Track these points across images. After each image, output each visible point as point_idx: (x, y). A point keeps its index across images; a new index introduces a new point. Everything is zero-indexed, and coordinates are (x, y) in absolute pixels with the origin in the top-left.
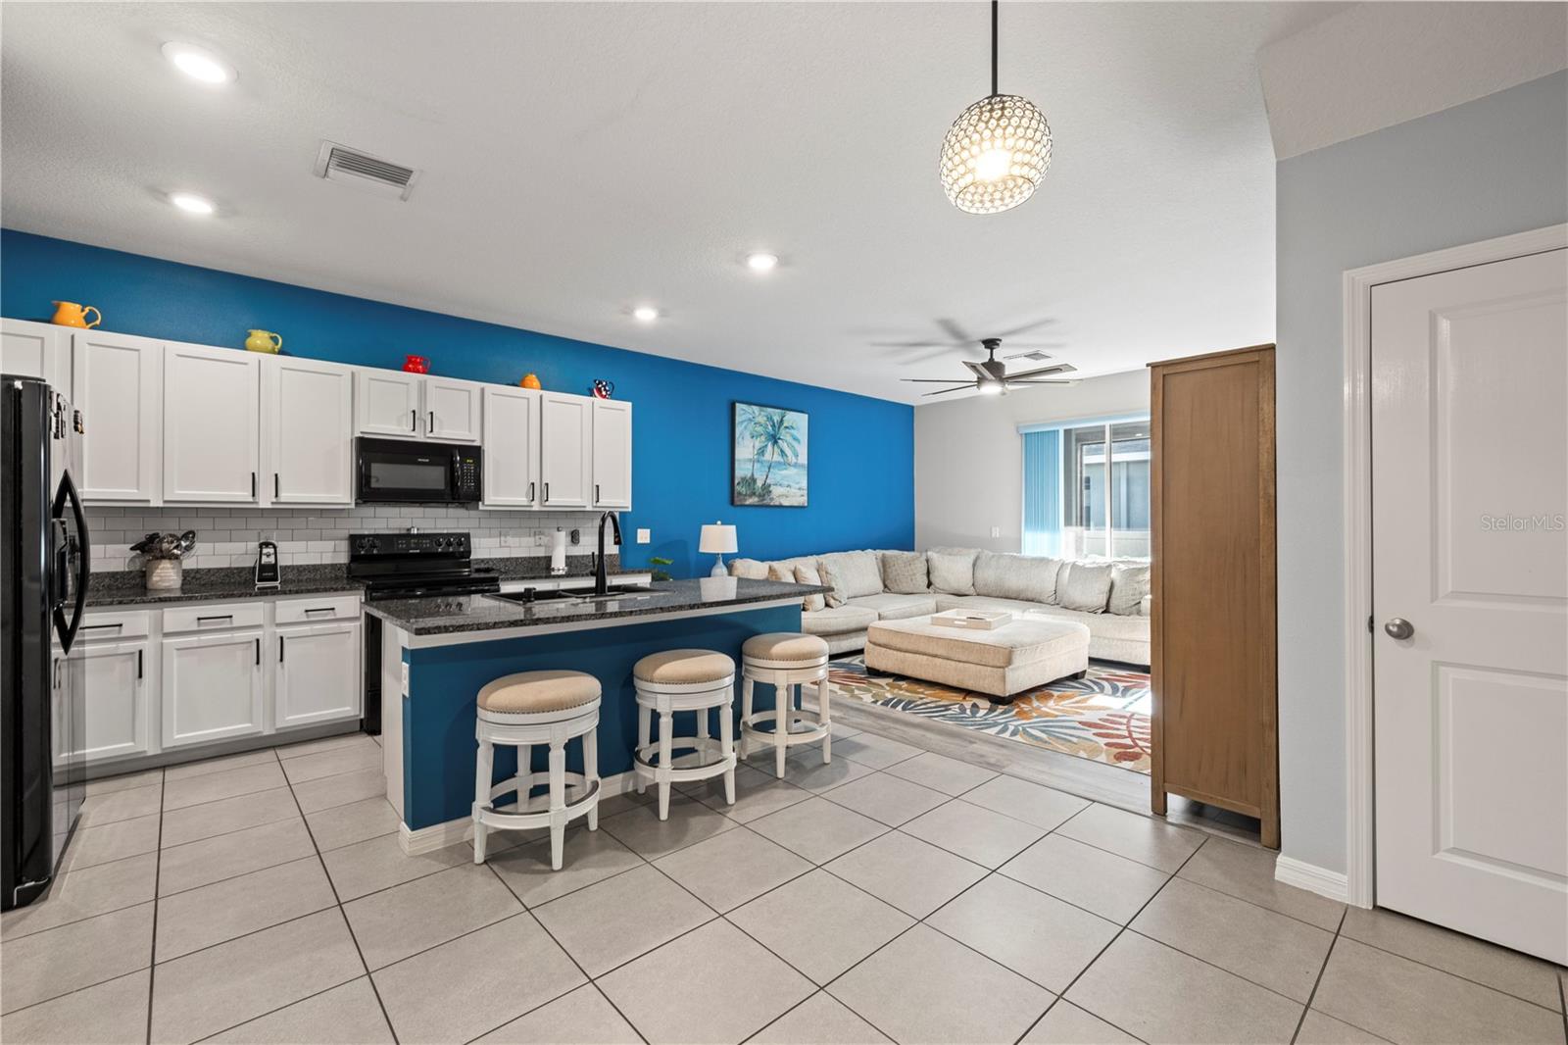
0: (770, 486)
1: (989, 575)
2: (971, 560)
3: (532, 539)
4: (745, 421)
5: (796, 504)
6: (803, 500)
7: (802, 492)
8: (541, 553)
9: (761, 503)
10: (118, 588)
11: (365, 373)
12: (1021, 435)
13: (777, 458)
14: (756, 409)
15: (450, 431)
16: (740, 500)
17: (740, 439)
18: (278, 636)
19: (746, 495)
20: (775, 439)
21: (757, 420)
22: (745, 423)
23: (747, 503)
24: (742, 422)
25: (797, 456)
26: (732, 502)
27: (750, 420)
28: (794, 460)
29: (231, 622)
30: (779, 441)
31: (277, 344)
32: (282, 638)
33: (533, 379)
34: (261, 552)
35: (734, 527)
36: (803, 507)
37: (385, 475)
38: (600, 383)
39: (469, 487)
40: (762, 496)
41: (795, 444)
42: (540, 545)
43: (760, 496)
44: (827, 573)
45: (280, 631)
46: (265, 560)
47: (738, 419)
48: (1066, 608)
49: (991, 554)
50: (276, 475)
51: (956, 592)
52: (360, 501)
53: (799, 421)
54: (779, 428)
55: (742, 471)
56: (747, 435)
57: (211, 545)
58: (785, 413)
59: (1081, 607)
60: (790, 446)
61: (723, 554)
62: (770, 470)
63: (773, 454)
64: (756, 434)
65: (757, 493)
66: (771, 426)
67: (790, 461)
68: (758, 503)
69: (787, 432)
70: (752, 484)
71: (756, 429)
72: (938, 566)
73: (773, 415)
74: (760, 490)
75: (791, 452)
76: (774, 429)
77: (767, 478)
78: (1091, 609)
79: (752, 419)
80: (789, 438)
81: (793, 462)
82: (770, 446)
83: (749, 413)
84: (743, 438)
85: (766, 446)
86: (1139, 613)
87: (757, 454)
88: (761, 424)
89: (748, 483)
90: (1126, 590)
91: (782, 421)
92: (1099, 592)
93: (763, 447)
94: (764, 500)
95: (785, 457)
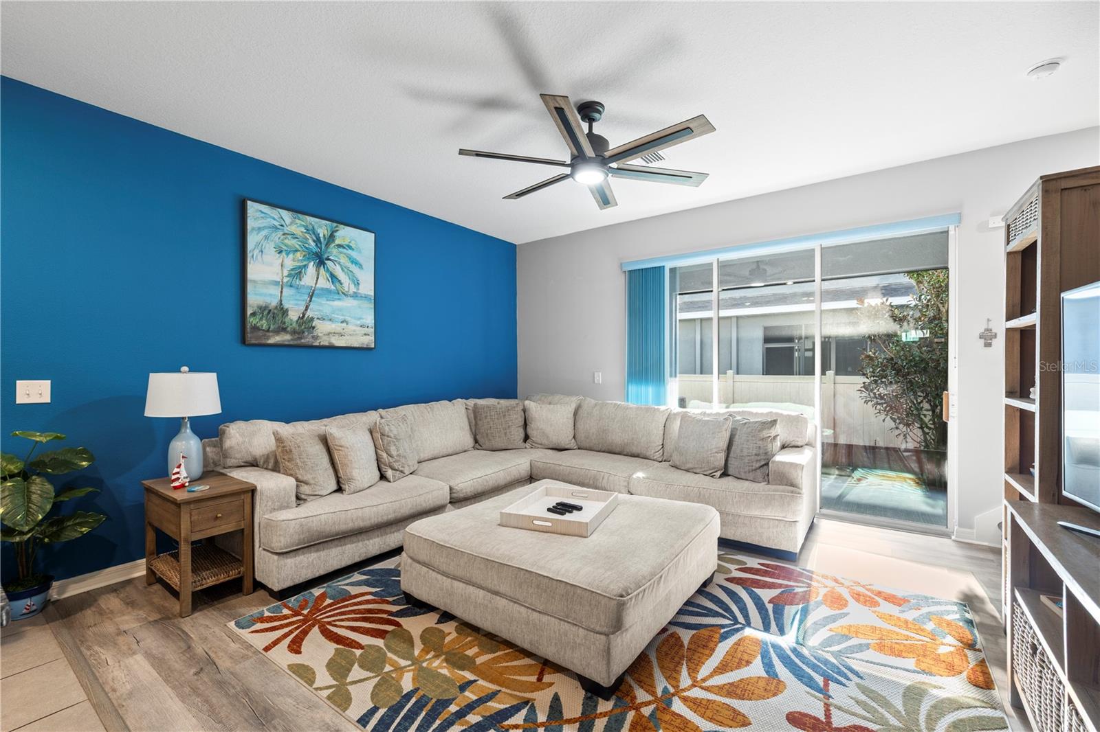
0: (312, 319)
1: (589, 427)
2: (574, 406)
4: (264, 228)
5: (355, 345)
6: (369, 340)
7: (365, 330)
9: (295, 343)
12: (625, 272)
13: (324, 283)
14: (286, 215)
16: (258, 338)
17: (256, 252)
19: (268, 331)
20: (321, 261)
21: (287, 229)
22: (263, 233)
23: (271, 341)
24: (260, 229)
25: (357, 284)
26: (243, 341)
27: (275, 228)
28: (353, 289)
30: (329, 263)
35: (213, 376)
36: (368, 349)
40: (298, 333)
41: (354, 268)
43: (294, 332)
44: (382, 435)
47: (251, 223)
48: (676, 468)
49: (593, 402)
51: (554, 446)
53: (362, 242)
54: (327, 245)
56: (270, 248)
58: (337, 227)
59: (695, 468)
60: (346, 270)
61: (188, 417)
62: (311, 299)
63: (318, 278)
64: (286, 248)
65: (289, 329)
66: (314, 241)
67: (346, 289)
68: (291, 343)
69: (341, 253)
70: (280, 316)
71: (286, 241)
72: (537, 417)
73: (316, 227)
74: (294, 325)
75: (347, 278)
76: (319, 245)
77: (306, 310)
78: (707, 471)
79: (279, 227)
80: (344, 260)
81: (351, 292)
82: (311, 268)
83: (274, 219)
84: (262, 252)
85: (305, 266)
86: (767, 478)
87: (288, 276)
88: (295, 237)
89: (271, 314)
90: (748, 448)
91: (332, 237)
92: (715, 450)
93: (300, 267)
94: (301, 338)
95: (337, 284)
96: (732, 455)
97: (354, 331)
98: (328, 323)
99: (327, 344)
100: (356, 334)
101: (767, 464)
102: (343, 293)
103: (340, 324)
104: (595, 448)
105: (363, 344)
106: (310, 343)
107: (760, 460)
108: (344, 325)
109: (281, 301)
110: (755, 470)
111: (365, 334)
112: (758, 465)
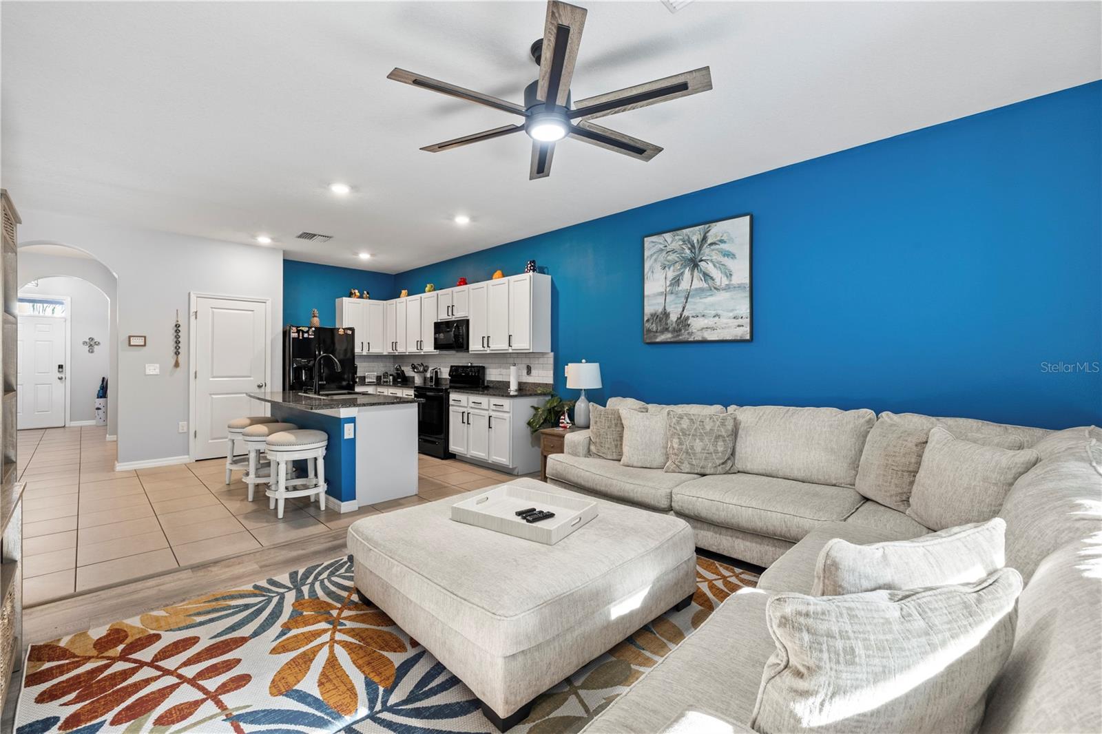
0: (688, 318)
4: (654, 253)
6: (744, 332)
7: (740, 321)
13: (698, 284)
14: (668, 236)
15: (460, 313)
16: (650, 338)
17: (649, 274)
19: (657, 332)
20: (694, 263)
21: (669, 248)
22: (655, 256)
23: (658, 340)
24: (652, 255)
25: (729, 275)
26: (643, 341)
27: (662, 250)
28: (725, 281)
30: (702, 264)
40: (677, 331)
41: (726, 261)
43: (674, 331)
47: (647, 253)
53: (738, 229)
54: (701, 247)
56: (658, 267)
58: (709, 227)
60: (718, 265)
61: (584, 389)
62: (687, 300)
63: (692, 281)
64: (668, 263)
65: (670, 329)
66: (689, 249)
67: (718, 284)
68: (672, 340)
69: (713, 250)
70: (664, 319)
71: (669, 258)
73: (690, 236)
74: (674, 325)
75: (719, 272)
76: (693, 251)
77: (683, 311)
79: (663, 248)
80: (715, 256)
81: (723, 285)
82: (687, 272)
83: (660, 243)
84: (653, 272)
85: (682, 274)
87: (670, 286)
88: (673, 251)
89: (658, 319)
91: (705, 239)
93: (679, 276)
94: (679, 336)
95: (710, 282)
97: (727, 324)
98: (700, 319)
99: (700, 339)
100: (729, 327)
102: (715, 288)
103: (712, 319)
105: (736, 336)
106: (686, 339)
109: (665, 306)
111: (739, 326)
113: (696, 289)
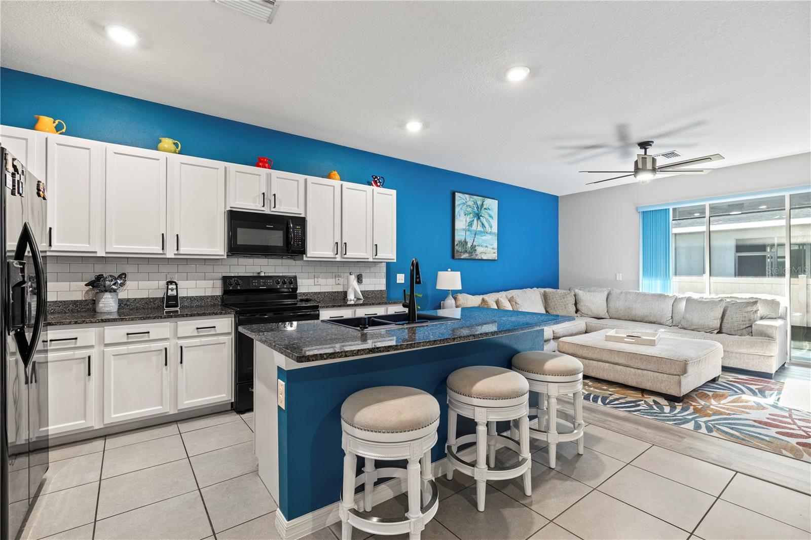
0: (475, 246)
1: (619, 305)
2: (606, 294)
3: (334, 280)
4: (461, 204)
5: (491, 258)
8: (340, 289)
9: (469, 258)
10: (78, 312)
11: (233, 167)
12: (639, 212)
13: (480, 228)
14: (467, 196)
15: (286, 207)
17: (458, 215)
18: (179, 346)
19: (461, 252)
20: (478, 216)
21: (468, 204)
22: (461, 206)
23: (462, 257)
24: (459, 205)
25: (491, 227)
26: (453, 257)
27: (464, 203)
28: (490, 230)
29: (149, 337)
30: (481, 217)
31: (178, 148)
32: (181, 347)
33: (335, 174)
34: (168, 287)
35: (459, 273)
36: (495, 260)
37: (246, 236)
38: (376, 177)
39: (298, 245)
40: (470, 253)
41: (490, 219)
42: (338, 284)
43: (469, 253)
45: (181, 342)
46: (170, 293)
47: (457, 203)
48: (684, 329)
49: (619, 291)
50: (177, 235)
51: (596, 316)
52: (230, 254)
53: (492, 205)
54: (481, 209)
55: (459, 237)
56: (462, 214)
57: (137, 282)
58: (484, 199)
59: (698, 328)
60: (487, 221)
61: (451, 290)
62: (475, 236)
63: (477, 226)
64: (467, 213)
65: (468, 251)
66: (476, 208)
67: (487, 230)
69: (486, 212)
70: (465, 245)
71: (467, 209)
72: (584, 299)
73: (477, 201)
74: (470, 249)
75: (488, 224)
76: (478, 210)
77: (474, 242)
78: (707, 330)
80: (487, 216)
82: (475, 221)
83: (464, 199)
84: (460, 215)
85: (473, 220)
86: (751, 334)
87: (468, 225)
88: (470, 207)
89: (462, 244)
90: (737, 317)
91: (482, 205)
92: (713, 318)
95: (484, 228)
96: (725, 321)
98: (480, 247)
101: (751, 326)
104: (622, 318)
107: (746, 324)
108: (486, 248)
109: (465, 238)
110: (742, 329)
112: (744, 327)
113: (479, 231)
